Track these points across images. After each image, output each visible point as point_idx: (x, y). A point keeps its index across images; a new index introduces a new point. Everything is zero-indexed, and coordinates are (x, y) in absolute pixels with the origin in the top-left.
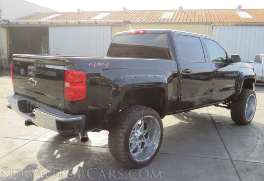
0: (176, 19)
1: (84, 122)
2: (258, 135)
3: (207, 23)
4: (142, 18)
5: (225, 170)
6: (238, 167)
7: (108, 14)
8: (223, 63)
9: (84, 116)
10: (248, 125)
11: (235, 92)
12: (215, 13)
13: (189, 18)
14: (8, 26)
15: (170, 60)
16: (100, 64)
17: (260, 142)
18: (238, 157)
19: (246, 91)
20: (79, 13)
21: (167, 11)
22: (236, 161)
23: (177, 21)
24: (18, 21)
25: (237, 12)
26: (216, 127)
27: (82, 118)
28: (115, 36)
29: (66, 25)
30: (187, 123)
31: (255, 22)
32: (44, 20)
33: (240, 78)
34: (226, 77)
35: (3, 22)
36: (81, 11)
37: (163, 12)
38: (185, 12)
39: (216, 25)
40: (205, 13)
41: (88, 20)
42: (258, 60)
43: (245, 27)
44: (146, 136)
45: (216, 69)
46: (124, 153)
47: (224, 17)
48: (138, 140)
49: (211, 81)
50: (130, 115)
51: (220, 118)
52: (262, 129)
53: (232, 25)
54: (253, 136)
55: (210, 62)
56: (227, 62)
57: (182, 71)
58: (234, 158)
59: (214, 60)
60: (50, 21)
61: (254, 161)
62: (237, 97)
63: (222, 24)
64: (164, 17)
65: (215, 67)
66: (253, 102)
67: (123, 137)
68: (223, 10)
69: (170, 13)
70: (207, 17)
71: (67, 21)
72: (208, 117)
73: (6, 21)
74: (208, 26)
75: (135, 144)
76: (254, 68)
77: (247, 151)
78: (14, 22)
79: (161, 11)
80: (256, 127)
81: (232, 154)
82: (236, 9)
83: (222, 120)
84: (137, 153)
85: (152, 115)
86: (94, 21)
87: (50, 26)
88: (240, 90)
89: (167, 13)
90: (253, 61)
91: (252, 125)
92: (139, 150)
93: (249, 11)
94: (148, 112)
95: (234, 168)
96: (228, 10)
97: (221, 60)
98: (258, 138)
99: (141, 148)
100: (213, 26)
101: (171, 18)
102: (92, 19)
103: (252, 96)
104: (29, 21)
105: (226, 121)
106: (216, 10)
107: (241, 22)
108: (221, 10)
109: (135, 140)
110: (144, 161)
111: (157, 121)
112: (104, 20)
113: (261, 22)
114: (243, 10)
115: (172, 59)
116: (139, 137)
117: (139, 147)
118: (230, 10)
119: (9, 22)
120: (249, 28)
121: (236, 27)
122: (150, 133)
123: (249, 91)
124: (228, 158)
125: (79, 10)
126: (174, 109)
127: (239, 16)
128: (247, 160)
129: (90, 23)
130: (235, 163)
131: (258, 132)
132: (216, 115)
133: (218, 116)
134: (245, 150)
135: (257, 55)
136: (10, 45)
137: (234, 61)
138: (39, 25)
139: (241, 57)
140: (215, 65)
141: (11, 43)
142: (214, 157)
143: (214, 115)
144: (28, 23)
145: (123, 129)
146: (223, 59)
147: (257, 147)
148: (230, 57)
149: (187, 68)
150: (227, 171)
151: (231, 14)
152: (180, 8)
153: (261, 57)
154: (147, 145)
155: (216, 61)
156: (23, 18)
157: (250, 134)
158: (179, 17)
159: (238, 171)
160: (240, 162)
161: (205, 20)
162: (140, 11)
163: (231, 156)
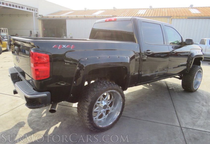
0: (147, 14)
1: (49, 98)
2: (203, 102)
3: (168, 17)
4: (125, 14)
5: (175, 138)
6: (186, 136)
7: (104, 11)
8: (179, 46)
9: (48, 93)
10: (195, 93)
11: (186, 68)
12: (174, 10)
13: (156, 14)
14: (42, 19)
15: (134, 43)
16: (64, 46)
17: (205, 109)
18: (186, 124)
19: (195, 67)
20: (86, 11)
21: (141, 9)
22: (185, 128)
23: (147, 16)
24: (48, 16)
25: (189, 10)
26: (169, 93)
27: (46, 95)
28: (95, 23)
29: (77, 18)
30: (148, 88)
31: (202, 16)
32: (64, 15)
33: (191, 57)
34: (179, 55)
35: (39, 16)
36: (87, 9)
37: (139, 10)
38: (154, 10)
39: (174, 18)
40: (167, 10)
41: (91, 15)
42: (202, 42)
43: (194, 20)
44: (110, 105)
45: (173, 50)
46: (88, 122)
47: (180, 13)
48: (102, 109)
49: (168, 58)
50: (94, 90)
51: (173, 85)
52: (206, 96)
53: (185, 18)
54: (199, 103)
55: (168, 45)
56: (182, 44)
57: (143, 52)
58: (183, 126)
59: (171, 43)
60: (67, 16)
61: (201, 129)
62: (187, 71)
63: (179, 17)
64: (139, 13)
65: (172, 48)
66: (199, 75)
67: (87, 109)
68: (180, 8)
69: (143, 10)
70: (168, 13)
71: (78, 16)
72: (164, 84)
73: (41, 16)
74: (168, 19)
75: (100, 112)
76: (202, 49)
77: (194, 118)
78: (46, 16)
79: (137, 9)
80: (201, 95)
81: (182, 120)
82: (189, 7)
83: (175, 87)
84: (103, 118)
85: (115, 89)
86: (94, 16)
87: (67, 19)
88: (190, 66)
89: (141, 10)
90: (199, 43)
91: (198, 92)
92: (104, 116)
93: (198, 8)
94: (111, 87)
95: (183, 136)
96: (183, 8)
97: (177, 43)
98: (203, 105)
99: (106, 114)
100: (172, 19)
101: (144, 13)
102: (93, 14)
103: (200, 71)
104: (54, 16)
105: (177, 88)
106: (175, 8)
107: (192, 16)
108: (179, 8)
109: (100, 109)
110: (107, 126)
111: (119, 94)
112: (101, 15)
113: (206, 16)
114: (194, 8)
115: (136, 42)
116: (103, 107)
117: (104, 114)
118: (184, 8)
119: (43, 17)
120: (197, 20)
121: (188, 19)
122: (114, 102)
123: (198, 67)
124: (178, 125)
125: (85, 9)
126: (136, 83)
127: (190, 12)
128: (195, 128)
129: (91, 17)
130: (184, 130)
131: (203, 99)
132: (170, 83)
133: (171, 83)
134: (193, 116)
135: (202, 39)
136: (44, 31)
137: (187, 44)
138: (60, 18)
139: (194, 41)
140: (172, 47)
141: (44, 30)
142: (166, 123)
143: (169, 82)
144: (54, 17)
145: (87, 102)
146: (179, 42)
147: (202, 114)
148: (184, 41)
149: (148, 50)
150: (177, 139)
151: (185, 11)
152: (151, 7)
153: (205, 41)
154: (111, 111)
155: (173, 43)
156: (51, 14)
157: (197, 101)
158: (149, 13)
159: (186, 140)
160: (188, 129)
161: (167, 15)
162: (124, 9)
163: (181, 123)
